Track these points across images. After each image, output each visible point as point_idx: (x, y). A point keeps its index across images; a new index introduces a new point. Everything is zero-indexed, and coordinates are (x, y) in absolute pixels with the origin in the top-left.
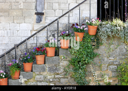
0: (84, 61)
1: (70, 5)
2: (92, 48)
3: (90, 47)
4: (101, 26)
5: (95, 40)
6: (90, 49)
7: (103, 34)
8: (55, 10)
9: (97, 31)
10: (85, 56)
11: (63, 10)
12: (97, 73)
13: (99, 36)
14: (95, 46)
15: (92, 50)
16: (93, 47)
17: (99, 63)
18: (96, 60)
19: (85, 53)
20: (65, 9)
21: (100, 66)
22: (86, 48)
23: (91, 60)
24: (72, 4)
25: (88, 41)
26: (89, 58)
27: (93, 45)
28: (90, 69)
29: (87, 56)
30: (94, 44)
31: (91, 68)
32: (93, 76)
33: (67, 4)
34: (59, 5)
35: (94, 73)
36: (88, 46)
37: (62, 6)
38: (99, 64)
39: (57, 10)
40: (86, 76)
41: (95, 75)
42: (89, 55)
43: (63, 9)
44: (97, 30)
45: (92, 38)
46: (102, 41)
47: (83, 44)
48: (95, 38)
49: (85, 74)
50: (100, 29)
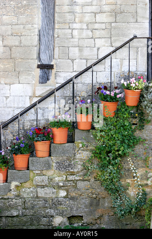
0: (118, 151)
1: (100, 50)
2: (131, 128)
3: (129, 127)
4: (147, 90)
5: (136, 115)
6: (127, 130)
7: (149, 104)
8: (73, 61)
9: (140, 99)
10: (119, 142)
11: (87, 60)
12: (140, 172)
13: (144, 107)
14: (136, 124)
15: (132, 131)
16: (133, 127)
17: (143, 154)
18: (139, 149)
19: (120, 137)
20: (91, 57)
21: (145, 160)
22: (122, 128)
23: (130, 150)
24: (104, 48)
25: (124, 117)
26: (126, 146)
27: (134, 124)
28: (128, 165)
29: (123, 142)
30: (134, 121)
31: (130, 163)
32: (134, 177)
33: (95, 49)
34: (80, 51)
35: (136, 173)
36: (125, 125)
37: (86, 53)
38: (143, 157)
39: (77, 60)
40: (122, 177)
41: (136, 176)
42: (126, 141)
43: (88, 58)
44: (140, 97)
45: (132, 112)
46: (148, 116)
47: (116, 122)
48: (137, 111)
49: (119, 173)
50: (145, 96)
